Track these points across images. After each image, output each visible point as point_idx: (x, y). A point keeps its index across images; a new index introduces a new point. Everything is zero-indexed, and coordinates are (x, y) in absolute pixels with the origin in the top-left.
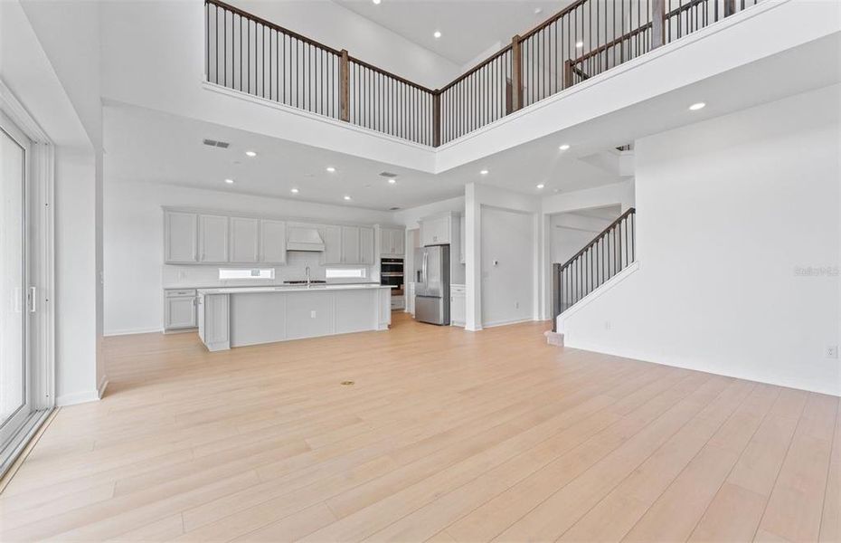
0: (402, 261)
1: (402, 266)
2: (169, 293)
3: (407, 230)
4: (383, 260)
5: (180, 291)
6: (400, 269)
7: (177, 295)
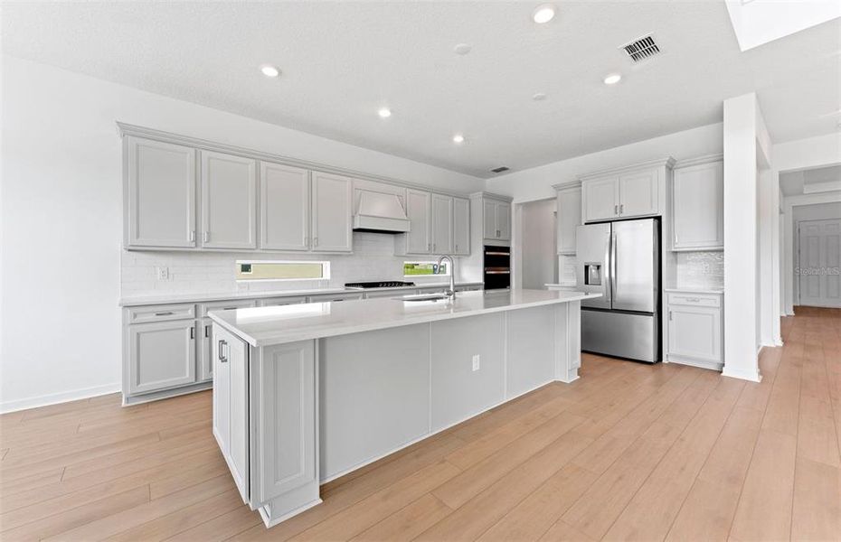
0: (507, 249)
1: (508, 258)
2: (135, 316)
3: (513, 203)
4: (487, 248)
5: (160, 309)
6: (505, 262)
7: (153, 317)
